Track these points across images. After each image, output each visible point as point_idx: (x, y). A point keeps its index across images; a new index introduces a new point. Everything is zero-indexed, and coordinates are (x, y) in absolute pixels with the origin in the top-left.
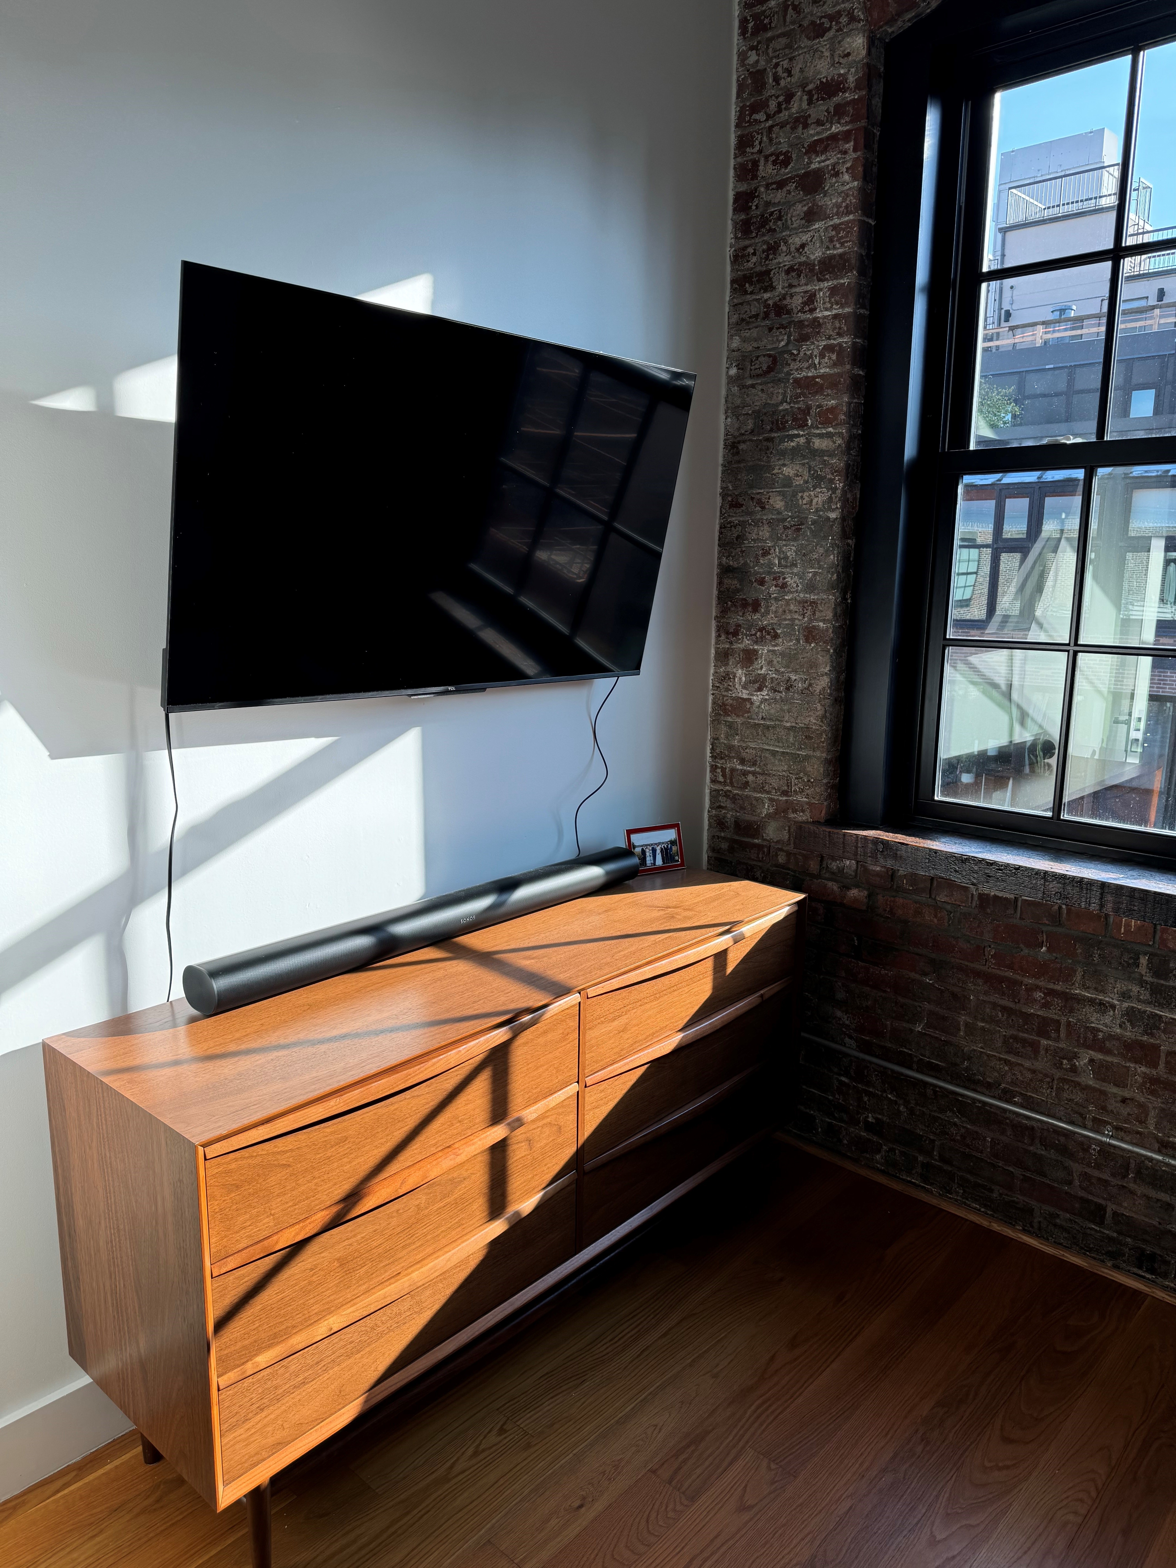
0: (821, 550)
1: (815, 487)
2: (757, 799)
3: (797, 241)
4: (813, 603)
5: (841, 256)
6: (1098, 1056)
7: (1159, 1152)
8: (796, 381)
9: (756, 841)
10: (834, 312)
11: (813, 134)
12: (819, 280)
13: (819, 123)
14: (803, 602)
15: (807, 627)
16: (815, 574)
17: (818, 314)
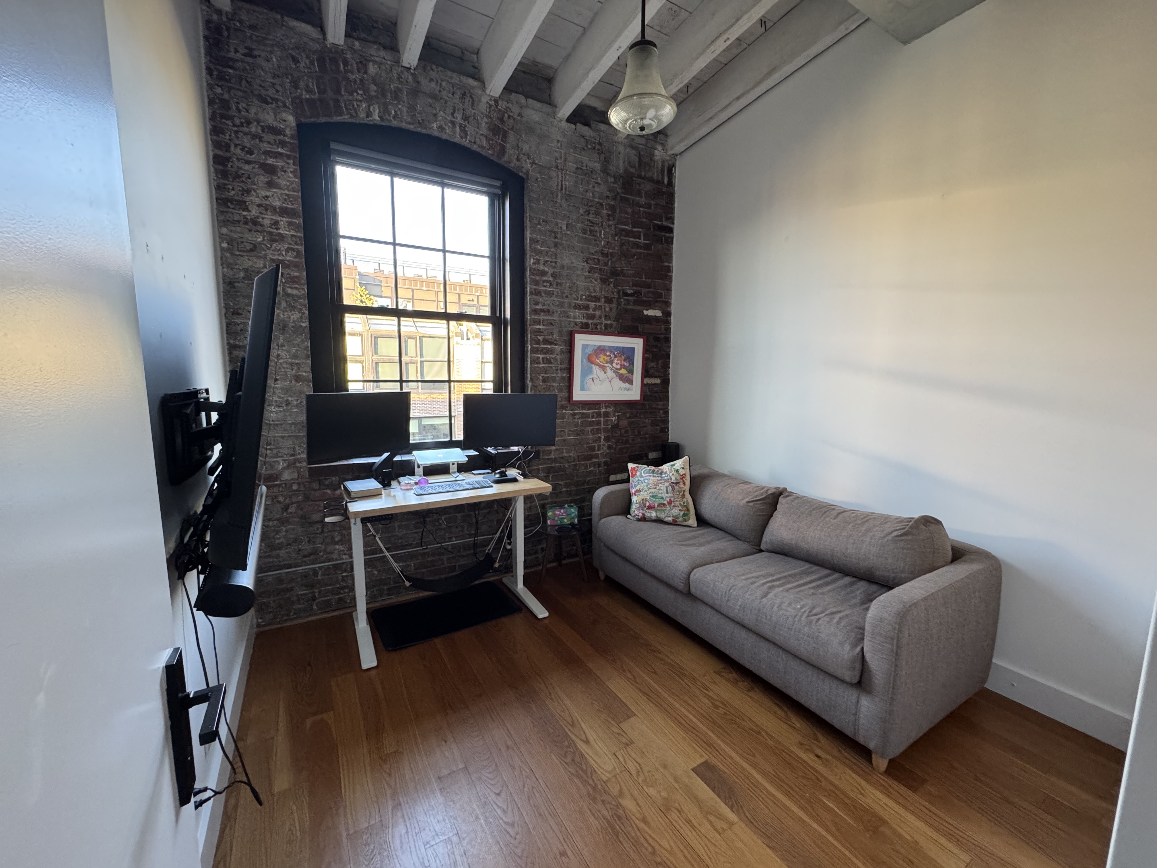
0: (299, 340)
1: (291, 311)
2: (274, 462)
3: (264, 193)
4: (297, 364)
5: (292, 209)
6: (447, 516)
7: (469, 538)
8: (271, 259)
9: (276, 483)
10: (291, 233)
11: (266, 147)
12: (280, 216)
13: (269, 143)
14: (292, 364)
15: (295, 375)
16: (297, 351)
17: (281, 231)
